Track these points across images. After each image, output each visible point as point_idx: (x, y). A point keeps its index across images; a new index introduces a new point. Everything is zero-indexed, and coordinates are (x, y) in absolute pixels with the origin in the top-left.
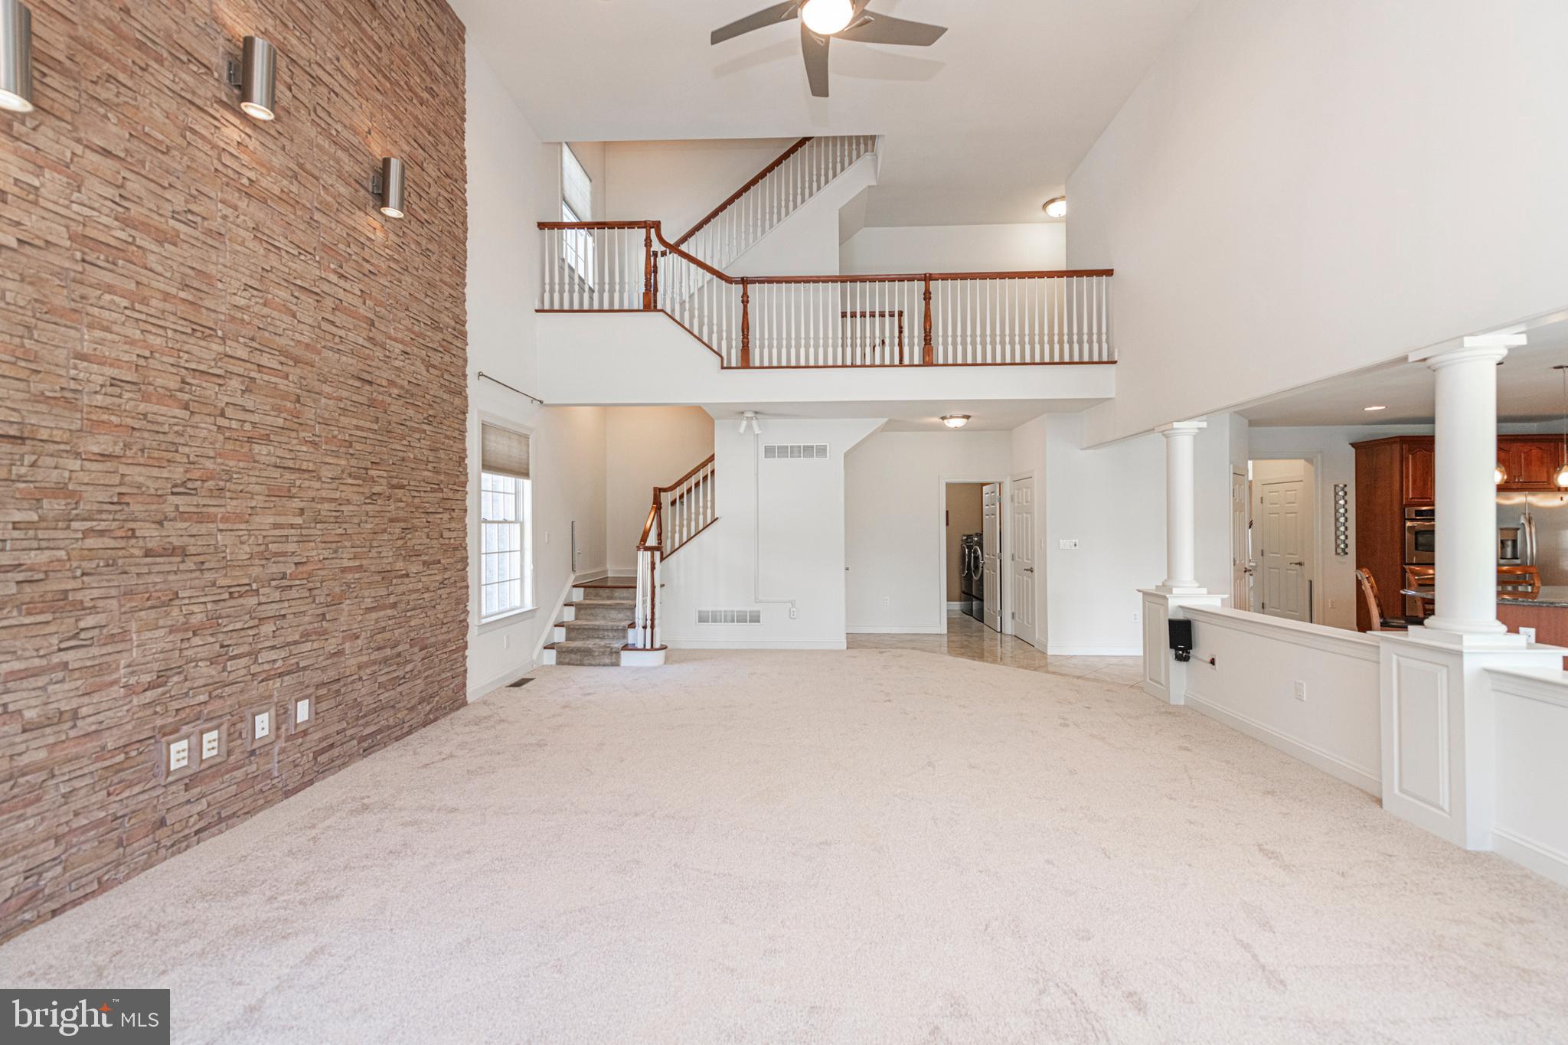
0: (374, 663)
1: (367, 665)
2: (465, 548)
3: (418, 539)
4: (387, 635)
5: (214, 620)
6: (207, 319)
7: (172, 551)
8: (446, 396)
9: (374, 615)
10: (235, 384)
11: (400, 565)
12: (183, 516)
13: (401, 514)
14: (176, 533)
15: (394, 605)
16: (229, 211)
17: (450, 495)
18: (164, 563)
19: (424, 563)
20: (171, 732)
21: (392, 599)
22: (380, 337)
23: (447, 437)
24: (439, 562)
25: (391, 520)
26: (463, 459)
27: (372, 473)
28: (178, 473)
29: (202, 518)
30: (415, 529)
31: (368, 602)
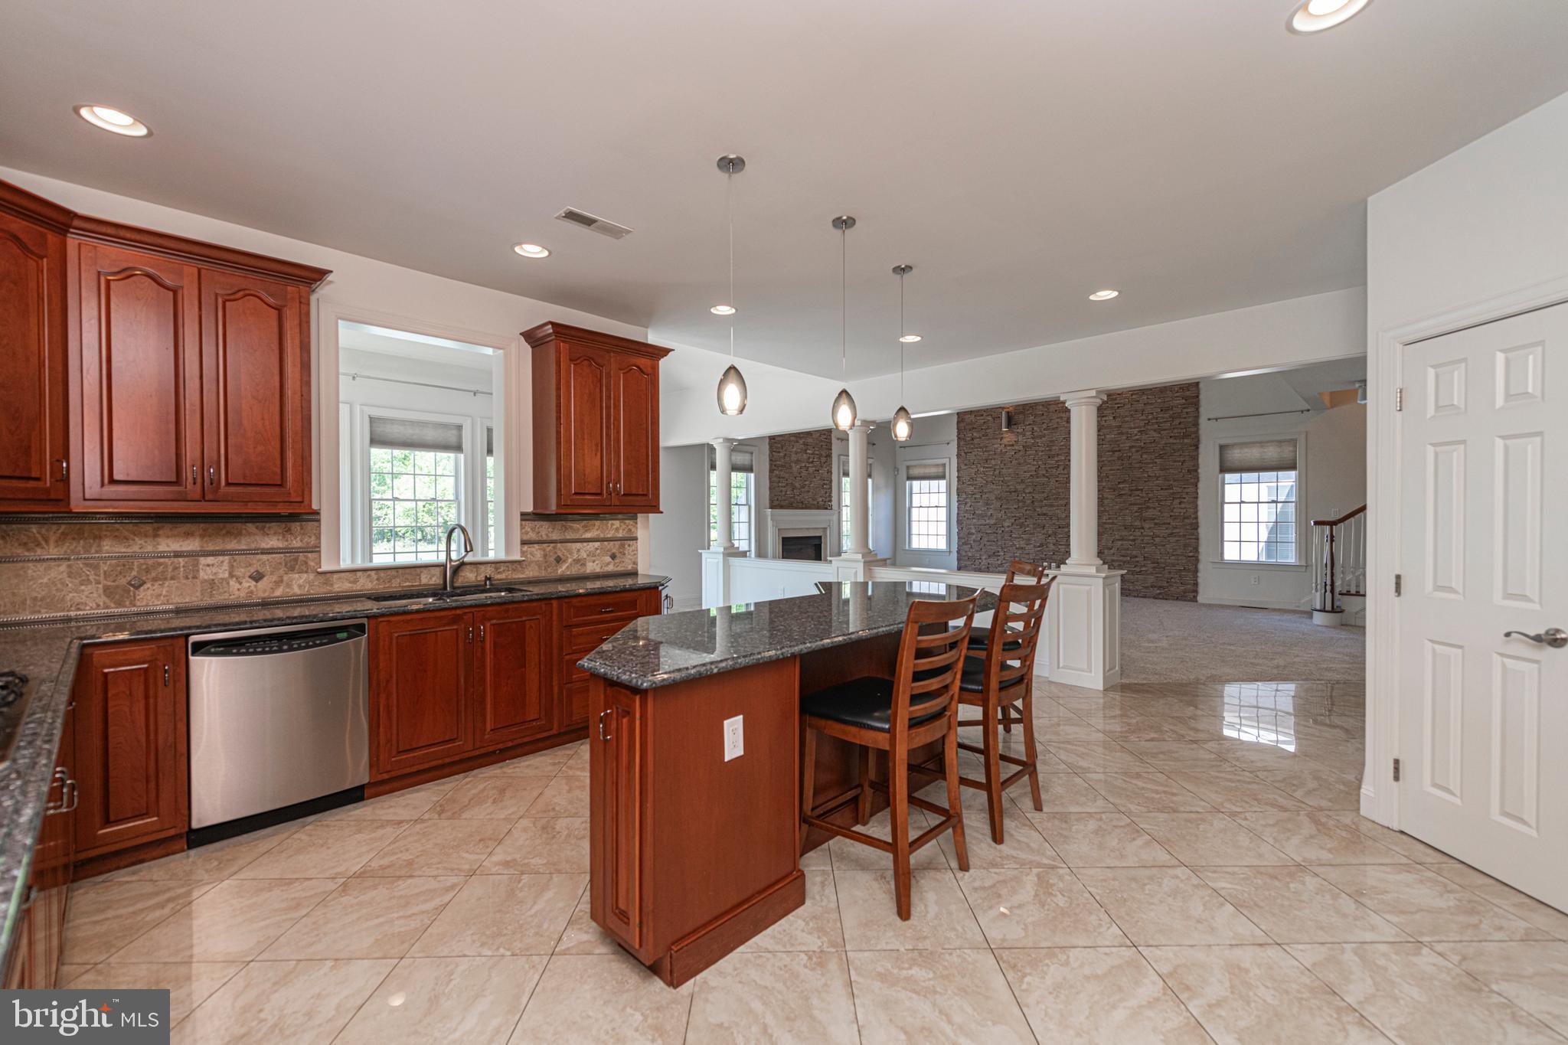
0: (1121, 561)
1: (1117, 561)
2: (1196, 518)
3: (1149, 513)
4: (1129, 552)
5: (1055, 533)
6: (1053, 453)
7: (1044, 514)
8: (1175, 441)
9: (1120, 542)
10: (1061, 468)
11: (1137, 523)
12: (1046, 505)
13: (1138, 501)
14: (1045, 510)
15: (1134, 540)
16: (1058, 420)
17: (1180, 490)
18: (1042, 517)
19: (1156, 524)
20: (1044, 560)
21: (1131, 538)
22: (1124, 430)
23: (1175, 462)
24: (1169, 524)
25: (1131, 504)
26: (1196, 471)
27: (1121, 486)
28: (1045, 495)
29: (1052, 506)
30: (1148, 508)
31: (1117, 537)
